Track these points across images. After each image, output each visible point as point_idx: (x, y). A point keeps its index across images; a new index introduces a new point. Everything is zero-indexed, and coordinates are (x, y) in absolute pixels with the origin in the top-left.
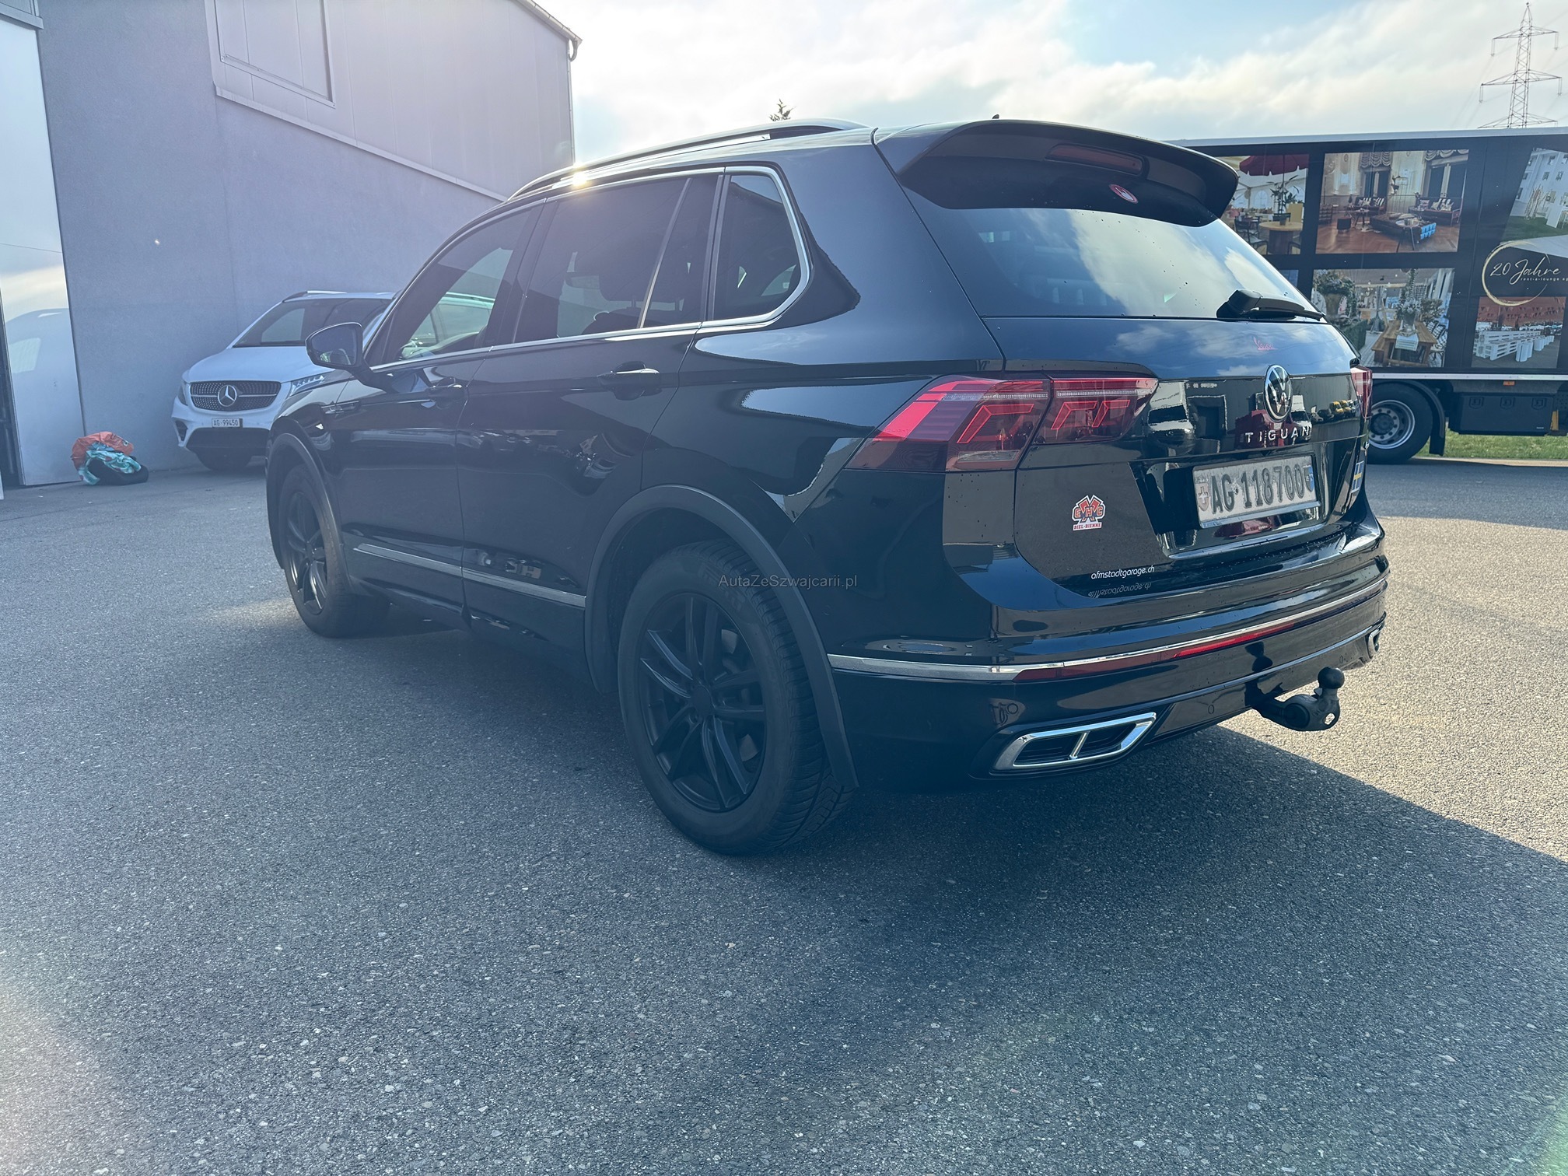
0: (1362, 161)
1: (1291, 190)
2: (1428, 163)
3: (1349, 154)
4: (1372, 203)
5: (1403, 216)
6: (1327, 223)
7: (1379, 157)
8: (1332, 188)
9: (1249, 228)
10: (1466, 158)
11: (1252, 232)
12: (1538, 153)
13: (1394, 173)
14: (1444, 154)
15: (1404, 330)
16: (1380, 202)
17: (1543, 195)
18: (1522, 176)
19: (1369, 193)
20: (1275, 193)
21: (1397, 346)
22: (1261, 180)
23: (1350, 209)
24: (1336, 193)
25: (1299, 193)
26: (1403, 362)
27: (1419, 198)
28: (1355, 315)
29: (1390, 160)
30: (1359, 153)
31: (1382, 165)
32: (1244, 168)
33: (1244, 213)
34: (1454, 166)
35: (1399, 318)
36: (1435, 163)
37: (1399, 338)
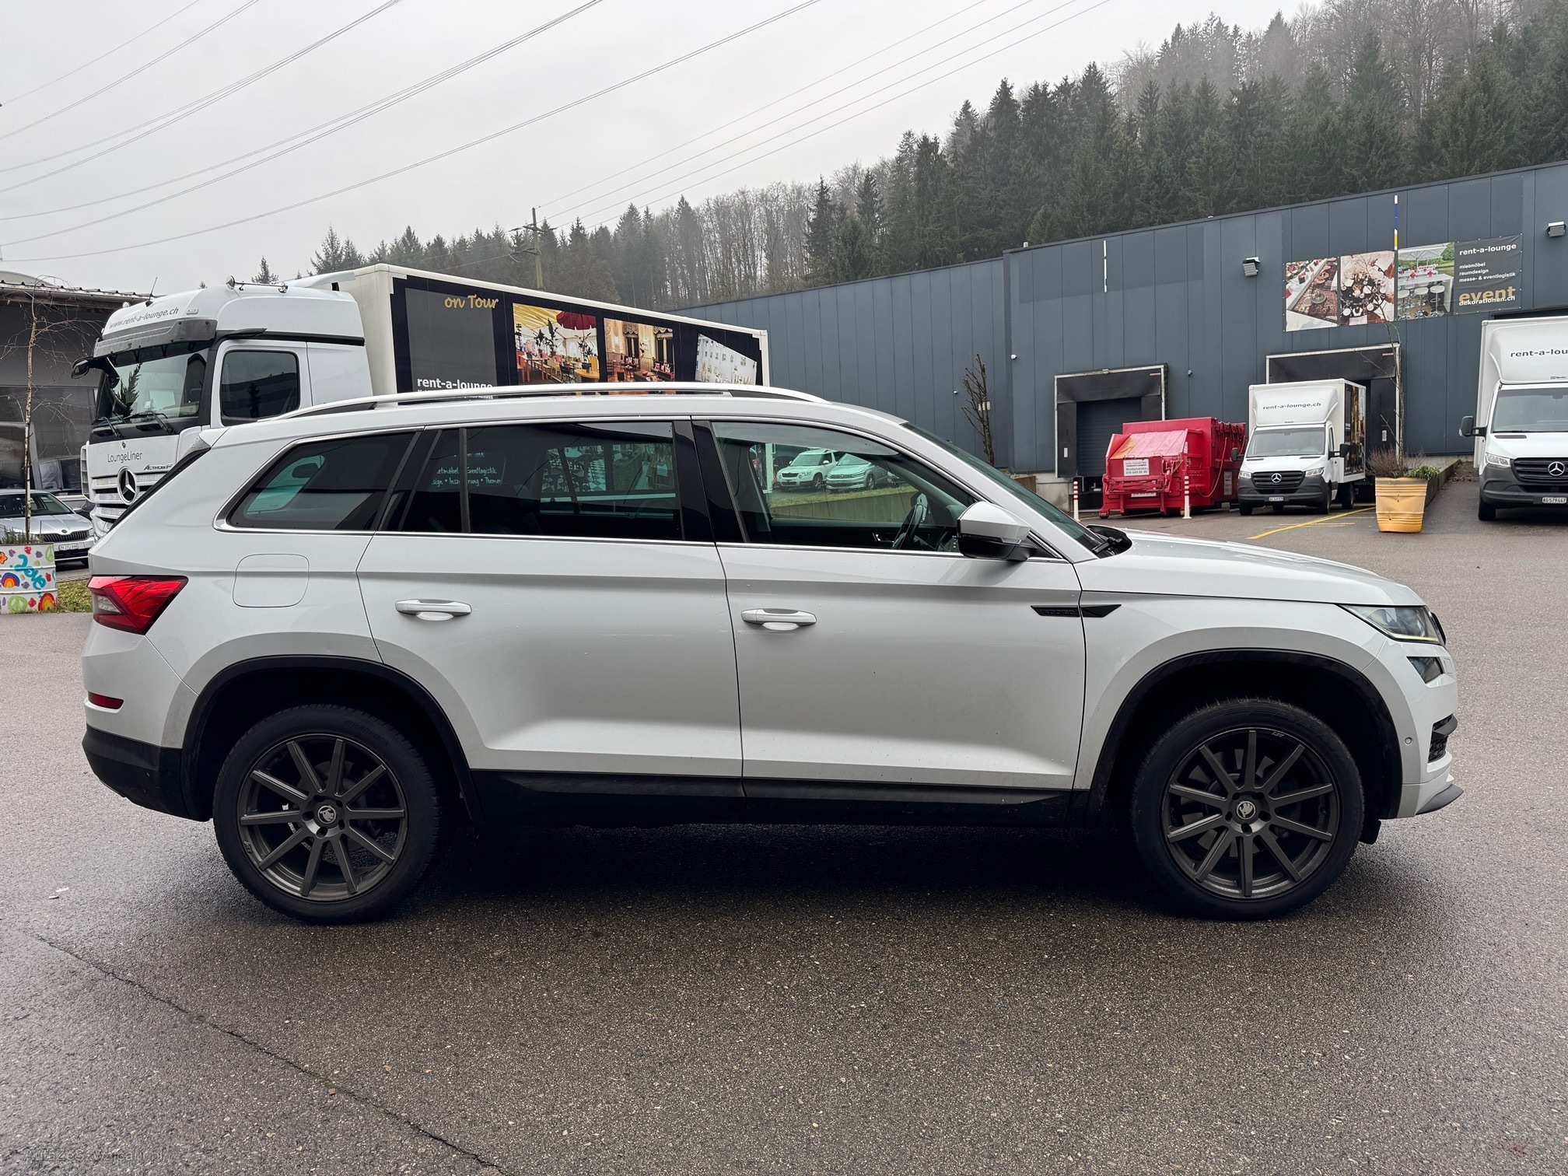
0: (624, 327)
1: (589, 344)
2: (656, 335)
3: (617, 321)
4: (633, 361)
5: (650, 374)
6: (612, 374)
7: (632, 326)
8: (611, 347)
9: (569, 373)
10: (671, 335)
11: (571, 376)
12: (702, 337)
13: (640, 341)
14: (662, 330)
15: (660, 461)
16: (636, 360)
17: (707, 368)
18: (696, 353)
19: (630, 354)
20: (581, 345)
21: (659, 473)
22: (570, 333)
23: (622, 365)
24: (614, 351)
25: (593, 346)
26: (663, 485)
27: (655, 362)
28: (634, 450)
29: (637, 330)
30: (621, 322)
31: (634, 333)
32: (560, 320)
33: (564, 360)
34: (668, 340)
35: (656, 453)
36: (658, 336)
37: (658, 467)
